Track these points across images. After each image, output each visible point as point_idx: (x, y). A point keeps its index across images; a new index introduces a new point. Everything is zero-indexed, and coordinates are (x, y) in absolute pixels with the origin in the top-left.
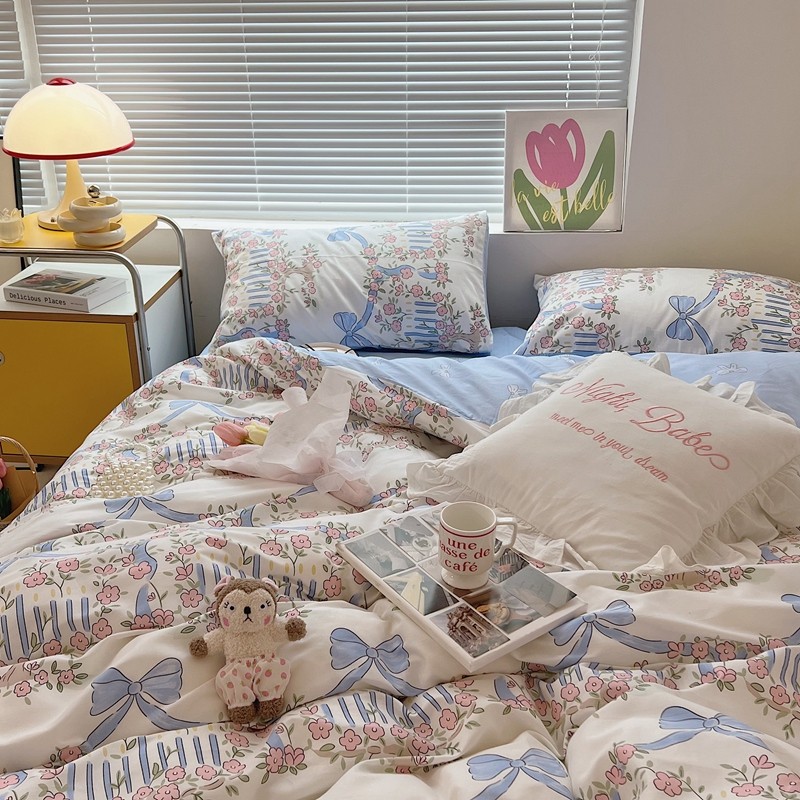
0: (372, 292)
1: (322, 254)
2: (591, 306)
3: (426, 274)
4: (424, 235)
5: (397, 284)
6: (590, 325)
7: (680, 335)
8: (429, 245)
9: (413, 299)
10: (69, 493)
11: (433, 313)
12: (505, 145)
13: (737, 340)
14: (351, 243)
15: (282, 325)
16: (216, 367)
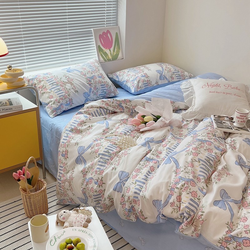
0: (90, 85)
1: (70, 77)
2: (143, 76)
3: (99, 77)
4: (91, 66)
5: (95, 81)
6: (145, 81)
7: (162, 79)
8: (95, 69)
9: (100, 84)
10: (116, 151)
11: (105, 87)
12: (94, 39)
13: (172, 77)
14: (75, 72)
15: (71, 100)
16: (90, 112)
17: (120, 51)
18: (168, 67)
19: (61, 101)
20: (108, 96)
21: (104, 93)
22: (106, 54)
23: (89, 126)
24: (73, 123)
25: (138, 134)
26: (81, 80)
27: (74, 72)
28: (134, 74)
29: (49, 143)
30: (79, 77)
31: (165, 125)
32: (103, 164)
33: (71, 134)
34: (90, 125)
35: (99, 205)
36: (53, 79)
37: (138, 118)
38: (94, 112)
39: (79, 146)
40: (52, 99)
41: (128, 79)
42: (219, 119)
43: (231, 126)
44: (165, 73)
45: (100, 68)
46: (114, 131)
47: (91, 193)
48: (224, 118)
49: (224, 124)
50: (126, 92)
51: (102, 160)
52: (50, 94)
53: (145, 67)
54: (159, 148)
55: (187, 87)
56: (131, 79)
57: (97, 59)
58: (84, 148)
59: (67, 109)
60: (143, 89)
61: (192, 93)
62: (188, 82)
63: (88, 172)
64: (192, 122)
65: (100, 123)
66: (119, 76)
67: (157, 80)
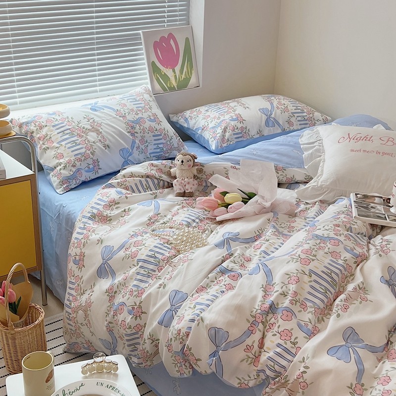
0: (133, 134)
1: (96, 119)
2: (233, 120)
3: (151, 120)
4: (136, 101)
5: (142, 127)
6: (237, 128)
7: (270, 125)
8: (143, 105)
9: (151, 134)
10: (168, 255)
11: (161, 139)
12: (144, 49)
13: (289, 122)
14: (106, 110)
15: (96, 162)
16: (128, 184)
17: (193, 72)
18: (283, 102)
19: (78, 164)
20: (167, 155)
21: (159, 150)
22: (166, 78)
23: (125, 211)
24: (96, 203)
25: (212, 226)
26: (116, 125)
27: (104, 111)
28: (217, 115)
29: (54, 240)
30: (113, 119)
31: (263, 211)
32: (144, 279)
33: (91, 224)
34: (127, 208)
35: (136, 353)
36: (65, 123)
37: (215, 197)
38: (136, 185)
39: (103, 245)
40: (61, 161)
41: (206, 125)
42: (364, 201)
43: (384, 214)
44: (275, 113)
45: (154, 105)
46: (168, 220)
47: (122, 331)
48: (373, 198)
49: (373, 210)
50: (201, 150)
51: (142, 271)
52: (59, 151)
53: (238, 103)
54: (248, 251)
55: (311, 141)
56: (211, 125)
57: (149, 86)
58: (112, 249)
59: (89, 179)
60: (233, 144)
61: (320, 152)
62: (314, 131)
63: (118, 292)
64: (316, 206)
65: (144, 204)
66: (189, 119)
67: (260, 126)
